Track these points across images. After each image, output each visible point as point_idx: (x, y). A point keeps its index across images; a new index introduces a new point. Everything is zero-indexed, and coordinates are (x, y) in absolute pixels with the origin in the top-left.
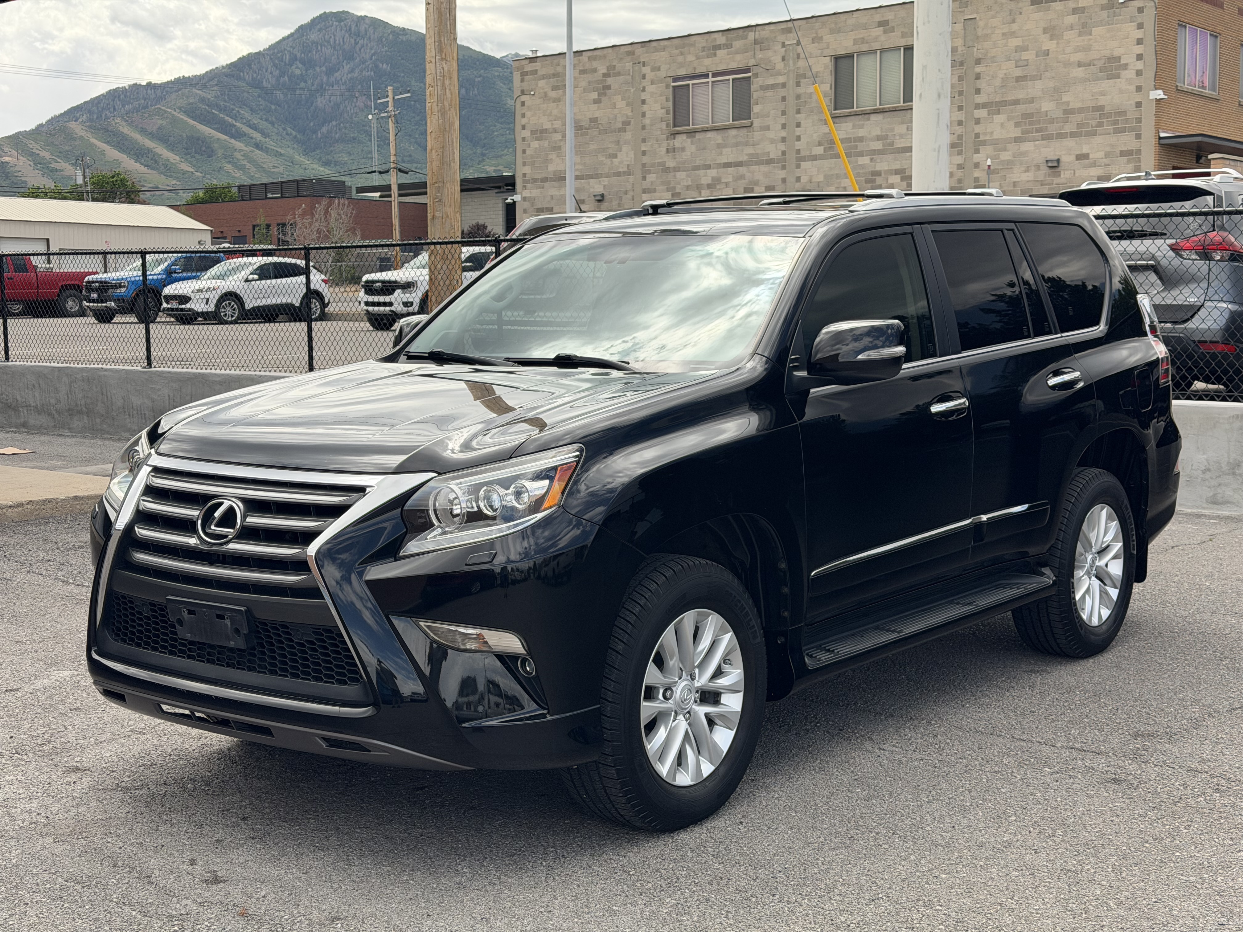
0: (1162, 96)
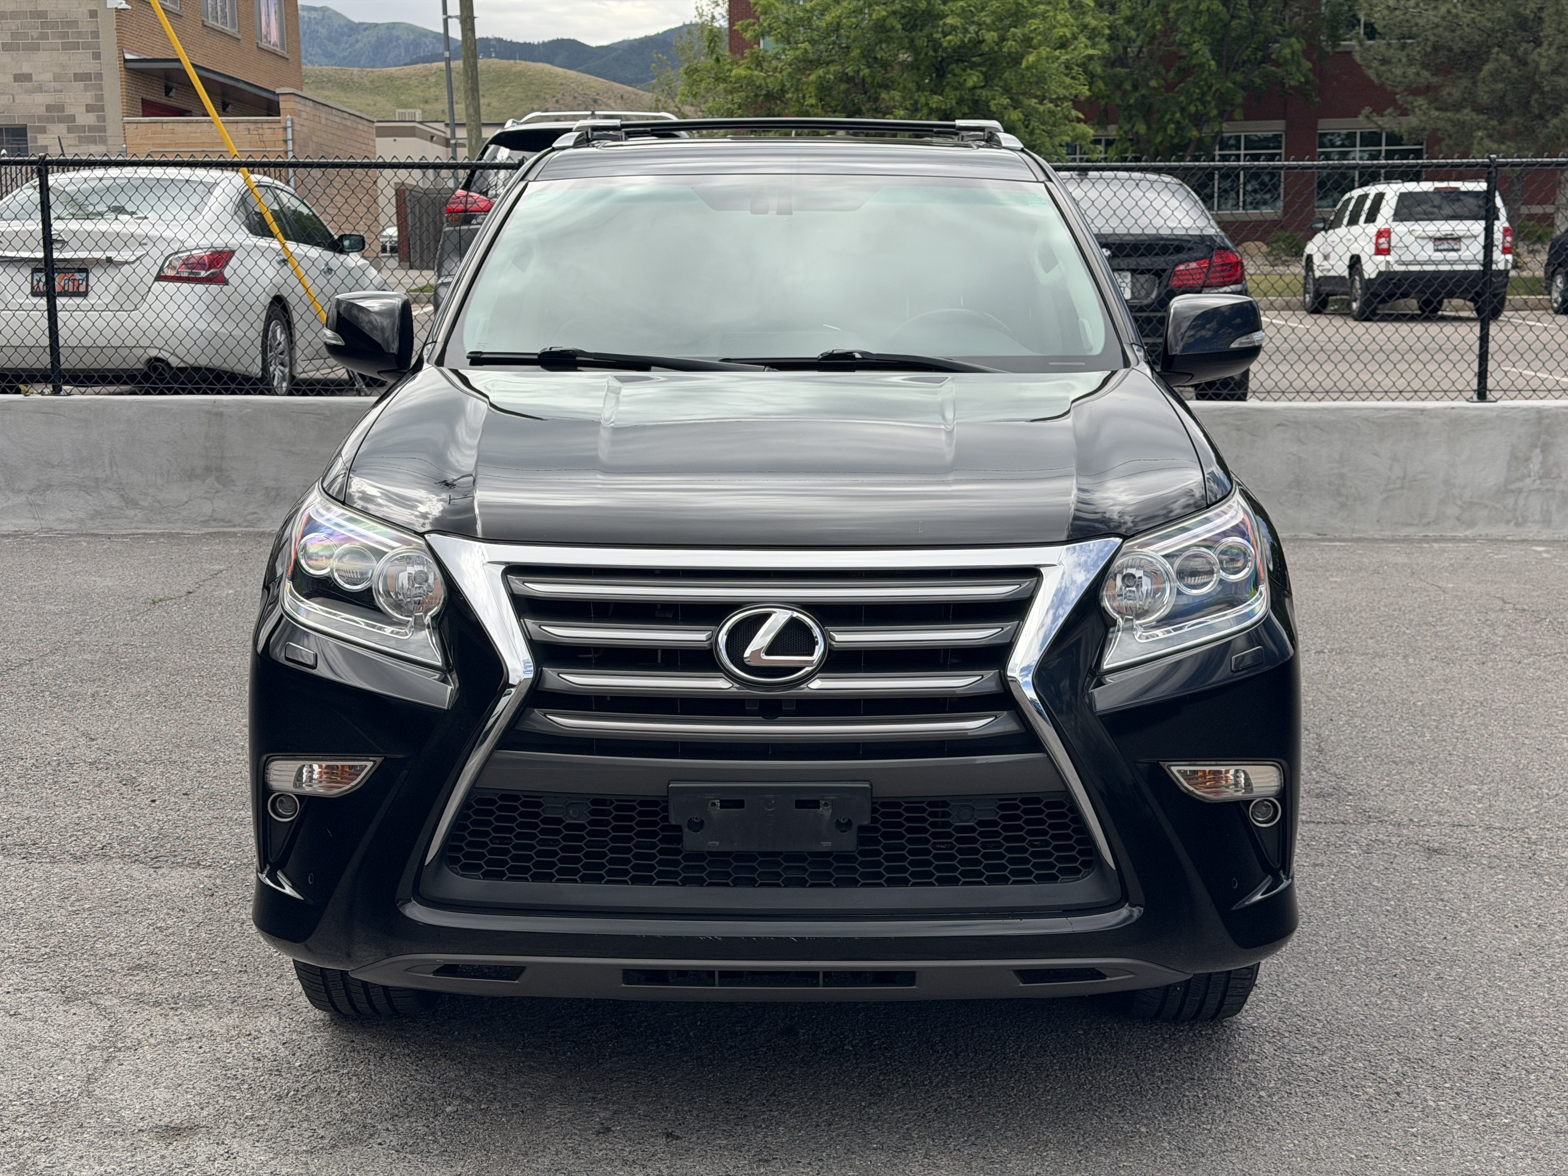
0: (124, 5)
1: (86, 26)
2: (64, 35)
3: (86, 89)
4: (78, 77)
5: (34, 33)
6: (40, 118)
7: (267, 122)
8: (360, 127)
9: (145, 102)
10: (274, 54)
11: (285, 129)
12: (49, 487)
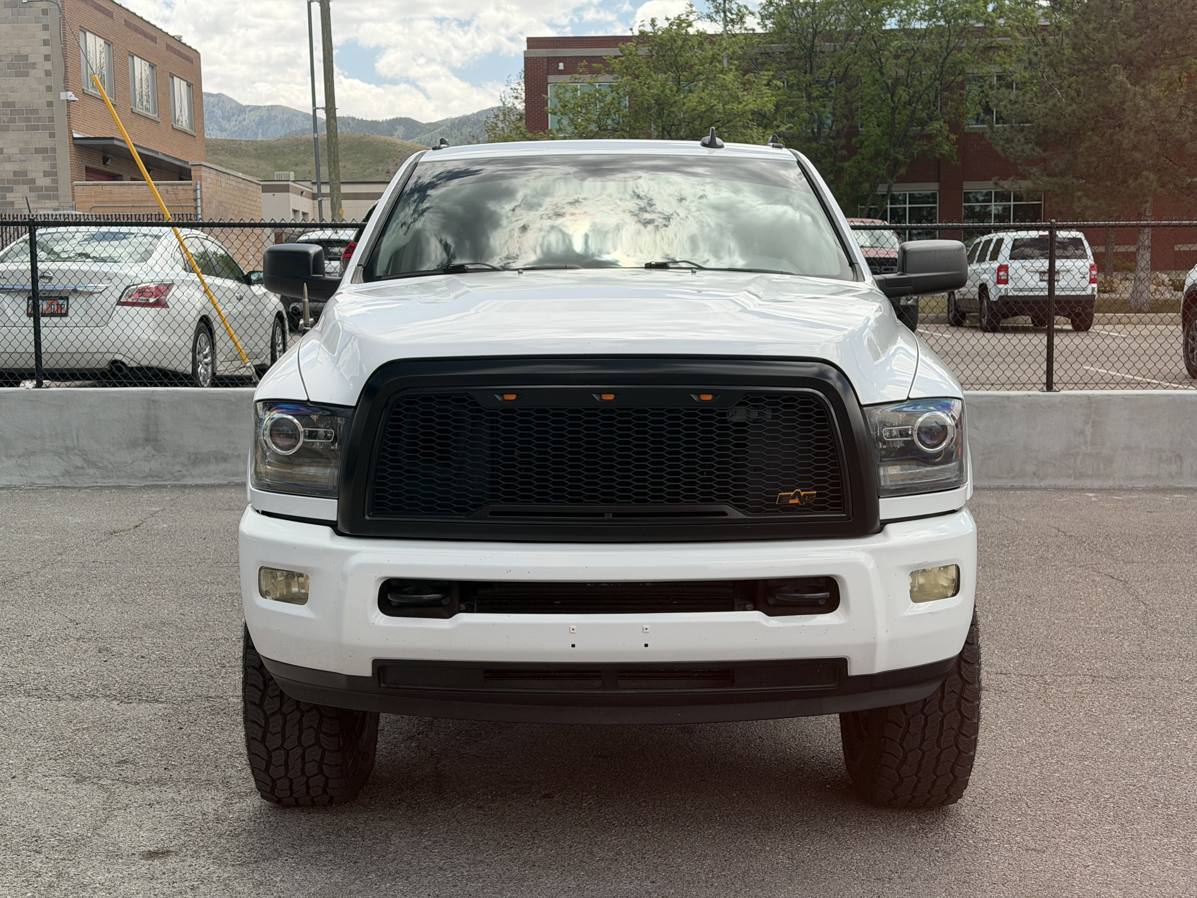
0: (74, 98)
1: (44, 113)
2: (28, 120)
3: (44, 159)
4: (37, 151)
5: (6, 120)
6: (9, 181)
7: (181, 185)
8: (250, 188)
9: (88, 169)
10: (185, 133)
11: (195, 191)
12: (33, 453)
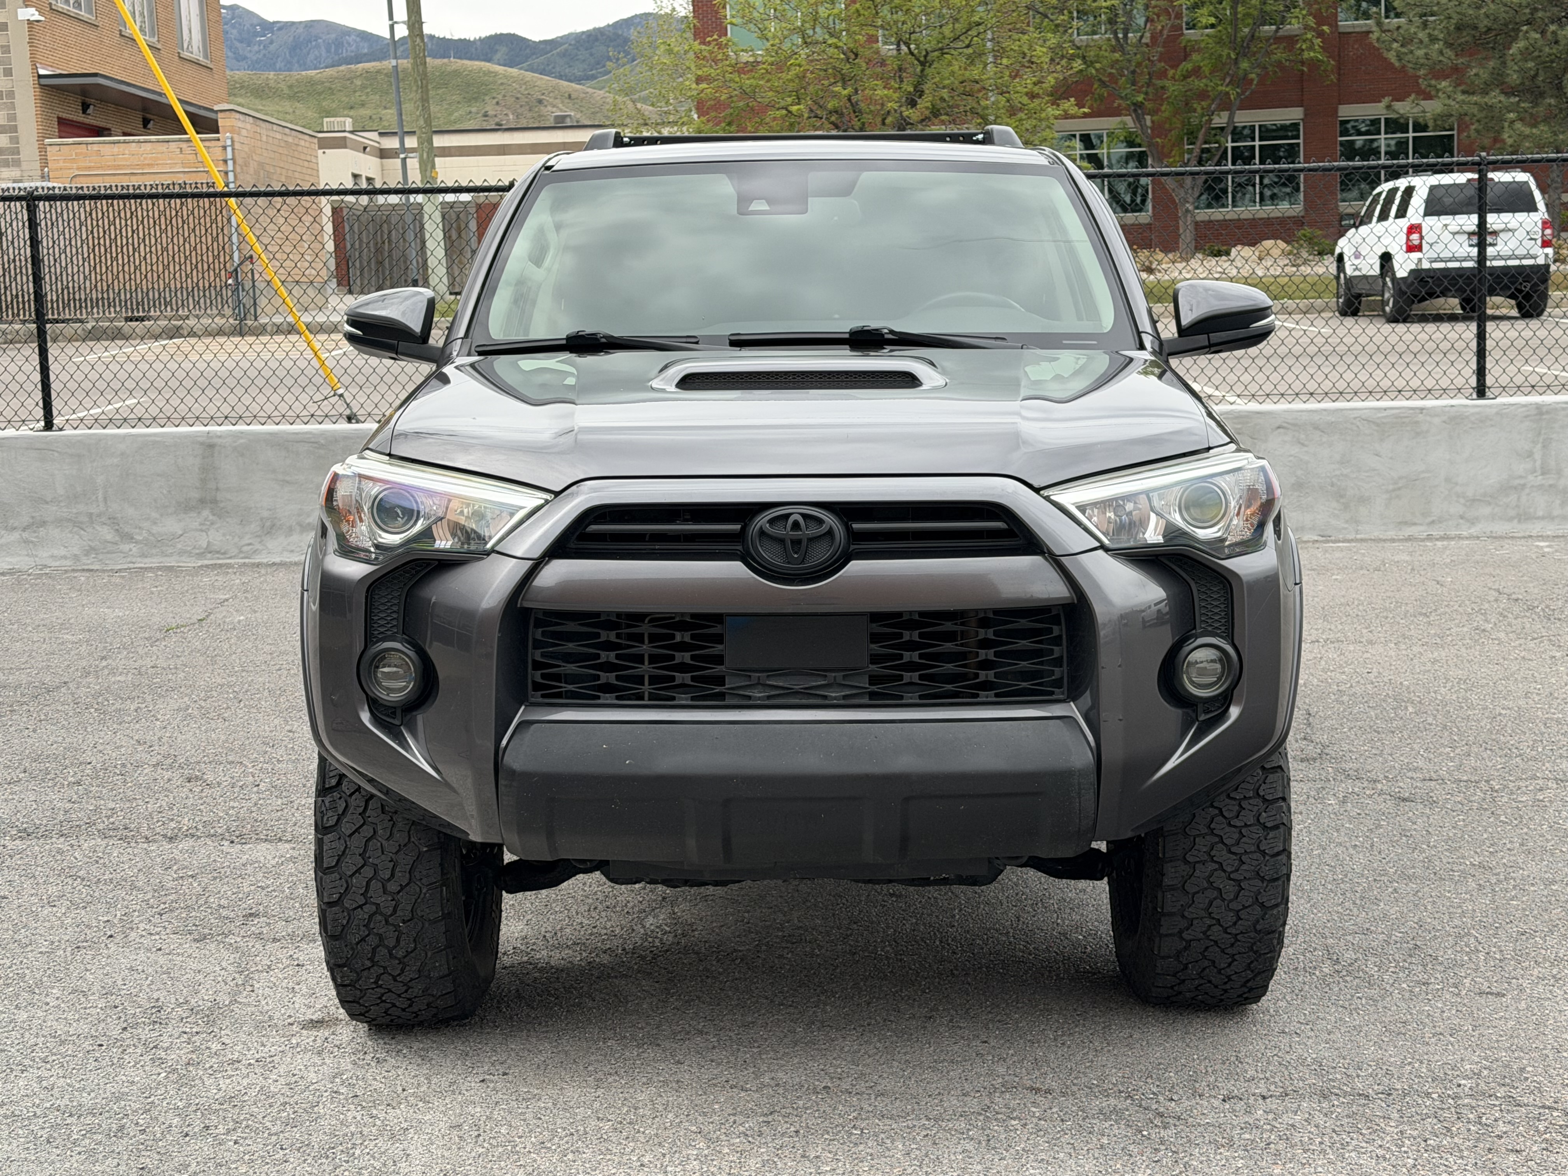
0: (37, 17)
7: (203, 140)
8: (302, 143)
9: (61, 122)
10: (197, 63)
11: (225, 148)
12: (43, 523)
